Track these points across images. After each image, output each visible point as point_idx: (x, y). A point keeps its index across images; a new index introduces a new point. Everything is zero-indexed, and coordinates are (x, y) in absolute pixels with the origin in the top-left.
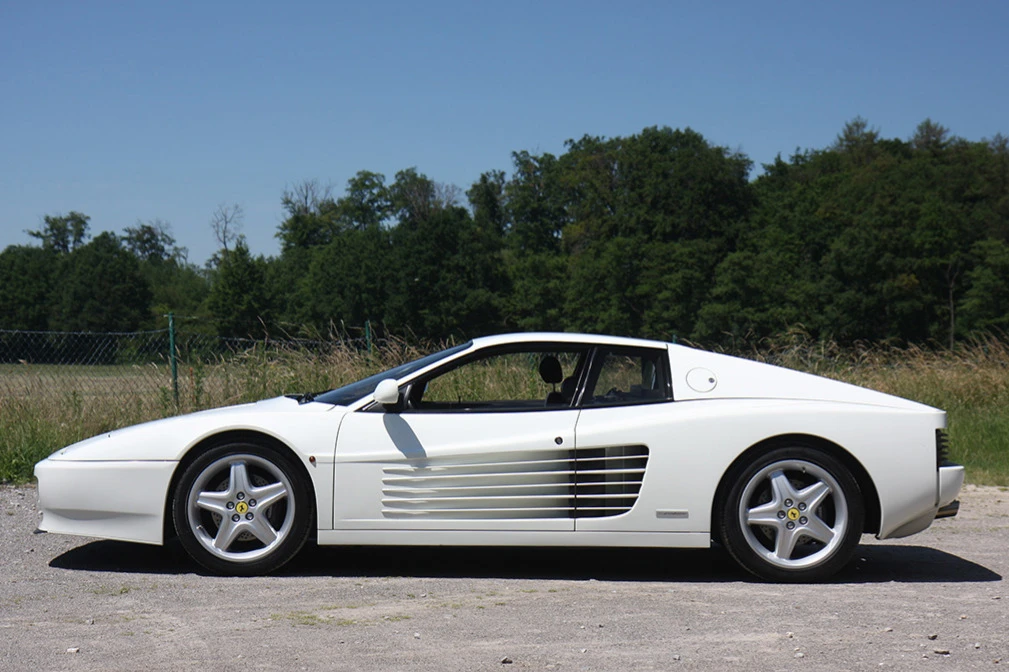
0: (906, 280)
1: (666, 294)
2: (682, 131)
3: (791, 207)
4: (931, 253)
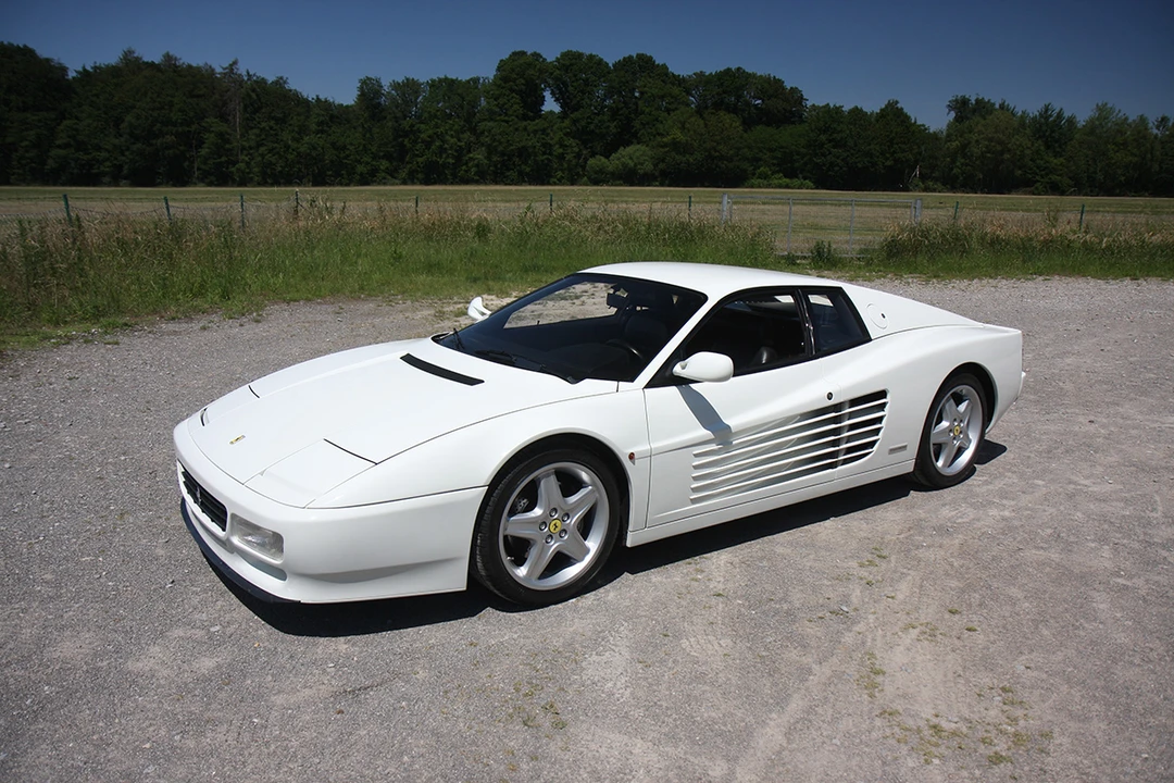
0: (170, 139)
1: (25, 143)
2: (21, 46)
3: (97, 96)
4: (181, 124)
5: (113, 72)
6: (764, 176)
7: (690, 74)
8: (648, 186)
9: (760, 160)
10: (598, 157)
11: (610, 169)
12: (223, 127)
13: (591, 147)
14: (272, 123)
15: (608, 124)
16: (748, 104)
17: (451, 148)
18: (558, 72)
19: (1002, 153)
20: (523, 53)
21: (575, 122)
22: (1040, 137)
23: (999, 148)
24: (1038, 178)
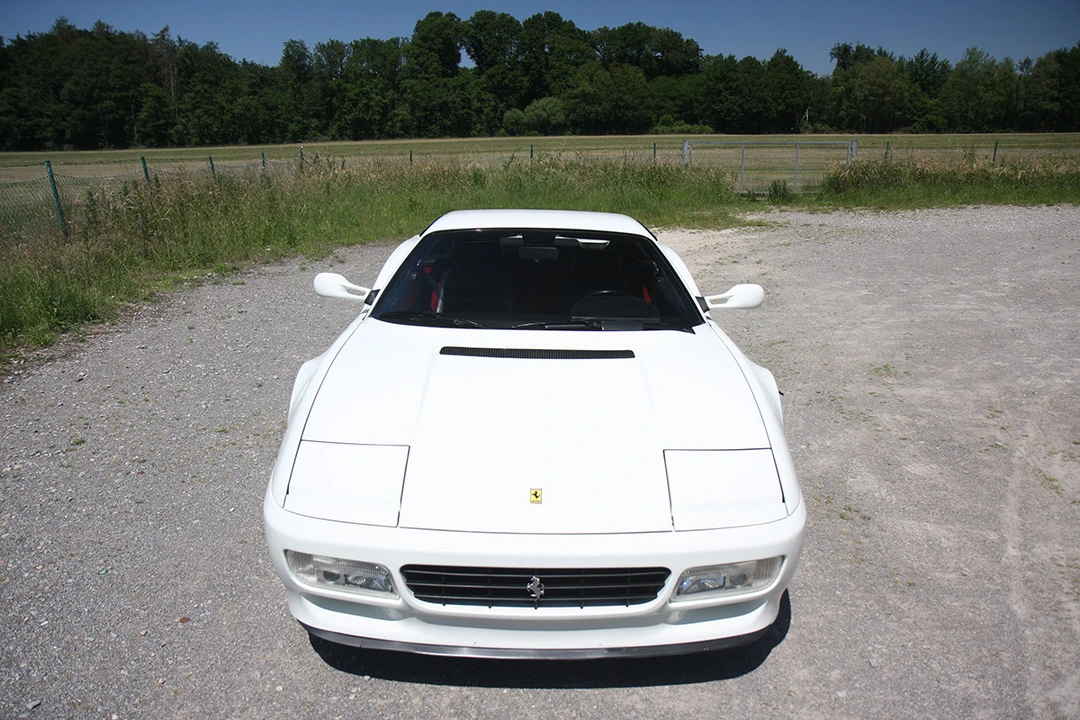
0: (109, 104)
3: (34, 64)
4: (119, 90)
5: (47, 39)
6: (667, 123)
7: (596, 29)
8: (562, 134)
9: (663, 108)
10: (513, 109)
11: (526, 120)
12: (160, 92)
13: (506, 101)
14: (206, 86)
15: (522, 78)
16: (648, 56)
17: (377, 105)
18: (473, 31)
19: (883, 96)
20: (439, 14)
21: (490, 77)
22: (916, 80)
23: (881, 91)
24: (916, 118)
